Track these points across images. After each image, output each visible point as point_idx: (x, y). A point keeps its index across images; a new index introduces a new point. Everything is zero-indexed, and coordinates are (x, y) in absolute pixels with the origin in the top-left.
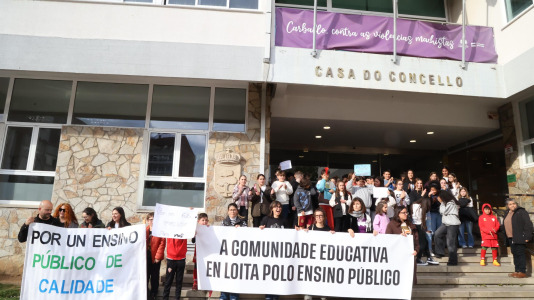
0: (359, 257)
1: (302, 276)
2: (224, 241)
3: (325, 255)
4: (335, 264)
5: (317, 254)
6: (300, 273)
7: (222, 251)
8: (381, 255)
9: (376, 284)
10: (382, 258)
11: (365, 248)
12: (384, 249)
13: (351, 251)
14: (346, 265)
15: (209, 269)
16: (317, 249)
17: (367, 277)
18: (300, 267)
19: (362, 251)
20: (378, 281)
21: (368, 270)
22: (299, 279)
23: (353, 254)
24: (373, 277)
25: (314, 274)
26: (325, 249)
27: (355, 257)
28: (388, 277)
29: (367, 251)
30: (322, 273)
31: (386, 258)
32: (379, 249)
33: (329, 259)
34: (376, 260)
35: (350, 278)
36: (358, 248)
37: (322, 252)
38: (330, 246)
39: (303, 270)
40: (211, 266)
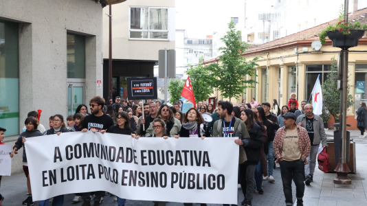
0: (181, 161)
1: (127, 181)
3: (146, 161)
4: (157, 169)
5: (138, 160)
6: (124, 177)
8: (202, 159)
9: (198, 188)
10: (204, 162)
11: (185, 152)
12: (206, 153)
13: (172, 155)
14: (168, 169)
16: (138, 154)
17: (189, 181)
18: (124, 171)
19: (183, 154)
21: (190, 175)
22: (123, 184)
23: (174, 158)
24: (195, 181)
25: (138, 180)
26: (146, 154)
27: (177, 161)
28: (212, 182)
29: (188, 154)
30: (145, 178)
31: (208, 162)
32: (200, 153)
33: (151, 164)
34: (198, 164)
35: (173, 182)
36: (178, 152)
37: (143, 158)
38: (150, 151)
39: (127, 174)
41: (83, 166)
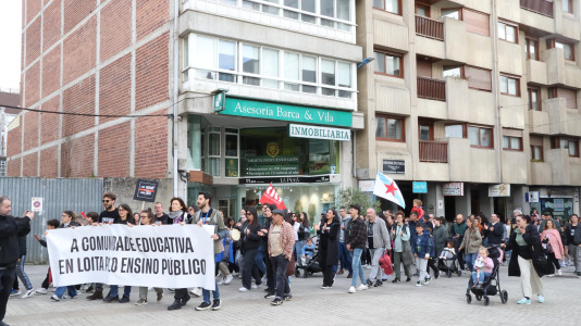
0: (168, 248)
1: (125, 268)
2: (75, 240)
3: (141, 247)
4: (151, 255)
5: (135, 247)
6: (123, 265)
7: (73, 249)
8: (186, 245)
9: (184, 273)
10: (187, 248)
11: (172, 239)
12: (188, 239)
13: (162, 242)
14: (159, 256)
15: (61, 267)
16: (134, 241)
17: (176, 267)
18: (123, 259)
19: (170, 241)
20: (187, 270)
21: (175, 261)
22: (122, 271)
23: (163, 244)
24: (181, 267)
25: (134, 266)
26: (140, 242)
27: (166, 248)
28: (197, 267)
29: (174, 241)
30: (141, 264)
31: (191, 248)
33: (145, 251)
34: (182, 251)
35: (164, 269)
36: (166, 239)
37: (138, 244)
38: (143, 239)
39: (126, 262)
40: (63, 264)
41: (97, 258)
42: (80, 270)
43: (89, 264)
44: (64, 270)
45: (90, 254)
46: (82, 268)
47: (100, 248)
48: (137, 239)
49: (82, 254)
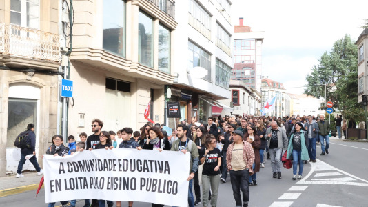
0: (147, 169)
1: (110, 186)
2: (61, 163)
3: (122, 168)
4: (129, 175)
5: (117, 167)
6: (108, 183)
7: (60, 171)
8: (164, 167)
9: (159, 191)
10: (166, 170)
11: (151, 161)
12: (167, 162)
13: (141, 164)
14: (138, 175)
15: (51, 186)
17: (153, 185)
19: (149, 163)
20: (162, 189)
21: (154, 180)
22: (108, 188)
23: (142, 166)
24: (157, 185)
26: (121, 162)
27: (144, 169)
28: (170, 187)
29: (153, 163)
31: (168, 170)
32: (162, 162)
33: (124, 170)
34: (161, 172)
35: (141, 186)
36: (145, 161)
37: (120, 165)
38: (124, 160)
39: (110, 180)
40: (54, 183)
41: (80, 178)
42: (66, 189)
43: (73, 185)
44: (54, 188)
45: (75, 175)
46: (68, 187)
47: (83, 170)
48: (119, 160)
49: (68, 176)
